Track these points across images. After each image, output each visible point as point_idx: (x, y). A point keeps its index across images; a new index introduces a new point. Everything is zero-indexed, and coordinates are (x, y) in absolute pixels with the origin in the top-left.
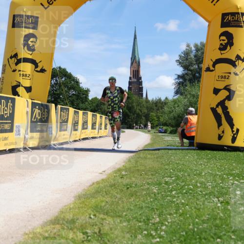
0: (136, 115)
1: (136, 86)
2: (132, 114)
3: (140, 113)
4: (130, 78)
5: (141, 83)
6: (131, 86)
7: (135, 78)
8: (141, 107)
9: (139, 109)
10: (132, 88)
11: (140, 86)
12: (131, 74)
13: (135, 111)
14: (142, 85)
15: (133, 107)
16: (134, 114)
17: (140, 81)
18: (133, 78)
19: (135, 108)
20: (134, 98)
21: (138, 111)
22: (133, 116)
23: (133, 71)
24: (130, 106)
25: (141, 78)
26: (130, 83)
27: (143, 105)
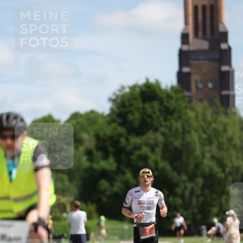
0: (200, 181)
1: (206, 66)
2: (184, 178)
3: (217, 169)
4: (185, 38)
5: (225, 56)
6: (186, 70)
7: (204, 38)
8: (220, 147)
9: (213, 157)
10: (194, 78)
11: (224, 68)
12: (186, 23)
13: (198, 166)
14: (228, 62)
15: (188, 148)
16: (192, 178)
17: (224, 46)
18: (196, 35)
19: (198, 152)
20: (191, 115)
21: (208, 163)
22: (189, 185)
23: (196, 8)
24: (177, 143)
25: (224, 36)
26: (184, 57)
27: (230, 140)
